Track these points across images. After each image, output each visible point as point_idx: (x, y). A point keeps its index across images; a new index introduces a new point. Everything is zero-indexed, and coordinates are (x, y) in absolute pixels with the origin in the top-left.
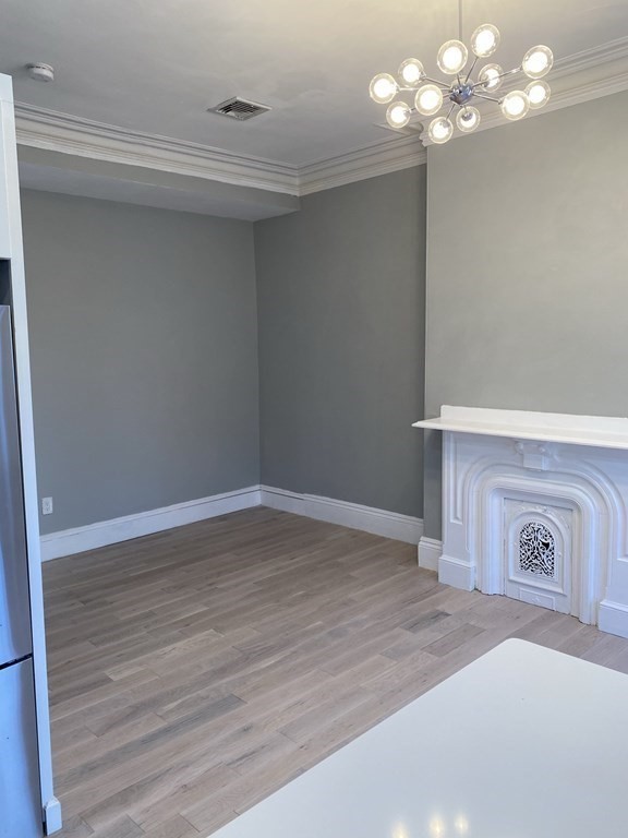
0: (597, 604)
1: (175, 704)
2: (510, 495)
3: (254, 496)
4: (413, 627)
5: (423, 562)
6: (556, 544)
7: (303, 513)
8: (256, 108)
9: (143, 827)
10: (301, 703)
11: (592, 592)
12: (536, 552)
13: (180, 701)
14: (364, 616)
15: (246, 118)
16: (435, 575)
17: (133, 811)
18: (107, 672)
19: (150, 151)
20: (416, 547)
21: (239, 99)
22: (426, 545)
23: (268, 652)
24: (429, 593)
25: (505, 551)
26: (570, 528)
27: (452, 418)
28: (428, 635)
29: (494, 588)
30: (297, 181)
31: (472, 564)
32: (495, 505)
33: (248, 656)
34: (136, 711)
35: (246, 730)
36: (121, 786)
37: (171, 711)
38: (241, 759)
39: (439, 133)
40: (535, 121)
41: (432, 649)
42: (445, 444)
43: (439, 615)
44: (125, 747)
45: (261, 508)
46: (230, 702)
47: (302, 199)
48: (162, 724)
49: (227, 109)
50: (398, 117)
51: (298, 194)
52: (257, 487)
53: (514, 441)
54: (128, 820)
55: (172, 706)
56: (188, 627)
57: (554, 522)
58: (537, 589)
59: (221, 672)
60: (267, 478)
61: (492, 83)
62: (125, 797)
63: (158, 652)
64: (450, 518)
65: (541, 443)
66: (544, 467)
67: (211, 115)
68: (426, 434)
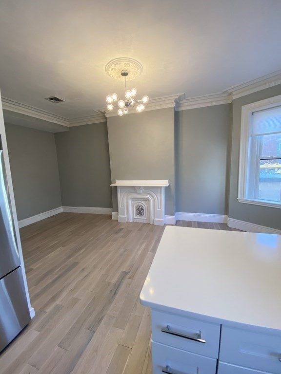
0: (154, 220)
1: (58, 269)
2: (133, 199)
3: (61, 210)
4: (116, 233)
5: (113, 218)
6: (144, 209)
7: (77, 212)
8: (61, 100)
9: (63, 305)
10: (95, 258)
11: (152, 218)
12: (140, 211)
13: (59, 268)
14: (103, 233)
15: (57, 103)
16: (117, 221)
17: (58, 302)
18: (31, 267)
19: (22, 109)
20: (111, 215)
21: (56, 97)
22: (114, 214)
23: (81, 249)
24: (117, 225)
25: (133, 212)
26: (147, 205)
27: (118, 183)
28: (121, 234)
29: (131, 221)
30: (68, 123)
31: (126, 216)
32: (130, 202)
33: (76, 251)
34: (46, 275)
35: (83, 270)
36: (50, 297)
37: (57, 272)
38: (85, 277)
39: (120, 113)
40: (144, 113)
41: (122, 237)
42: (118, 189)
43: (121, 229)
44: (47, 286)
45: (63, 213)
46: (75, 264)
47: (69, 128)
48: (56, 276)
49: (51, 99)
50: (110, 107)
51: (68, 126)
52: (61, 207)
53: (134, 187)
54: (57, 305)
55: (57, 270)
56: (53, 248)
57: (143, 204)
58: (141, 219)
59: (70, 257)
60: (64, 204)
61: (133, 103)
62: (53, 299)
63: (47, 257)
64: (120, 206)
65: (140, 187)
66: (141, 192)
67: (46, 100)
68: (112, 188)
